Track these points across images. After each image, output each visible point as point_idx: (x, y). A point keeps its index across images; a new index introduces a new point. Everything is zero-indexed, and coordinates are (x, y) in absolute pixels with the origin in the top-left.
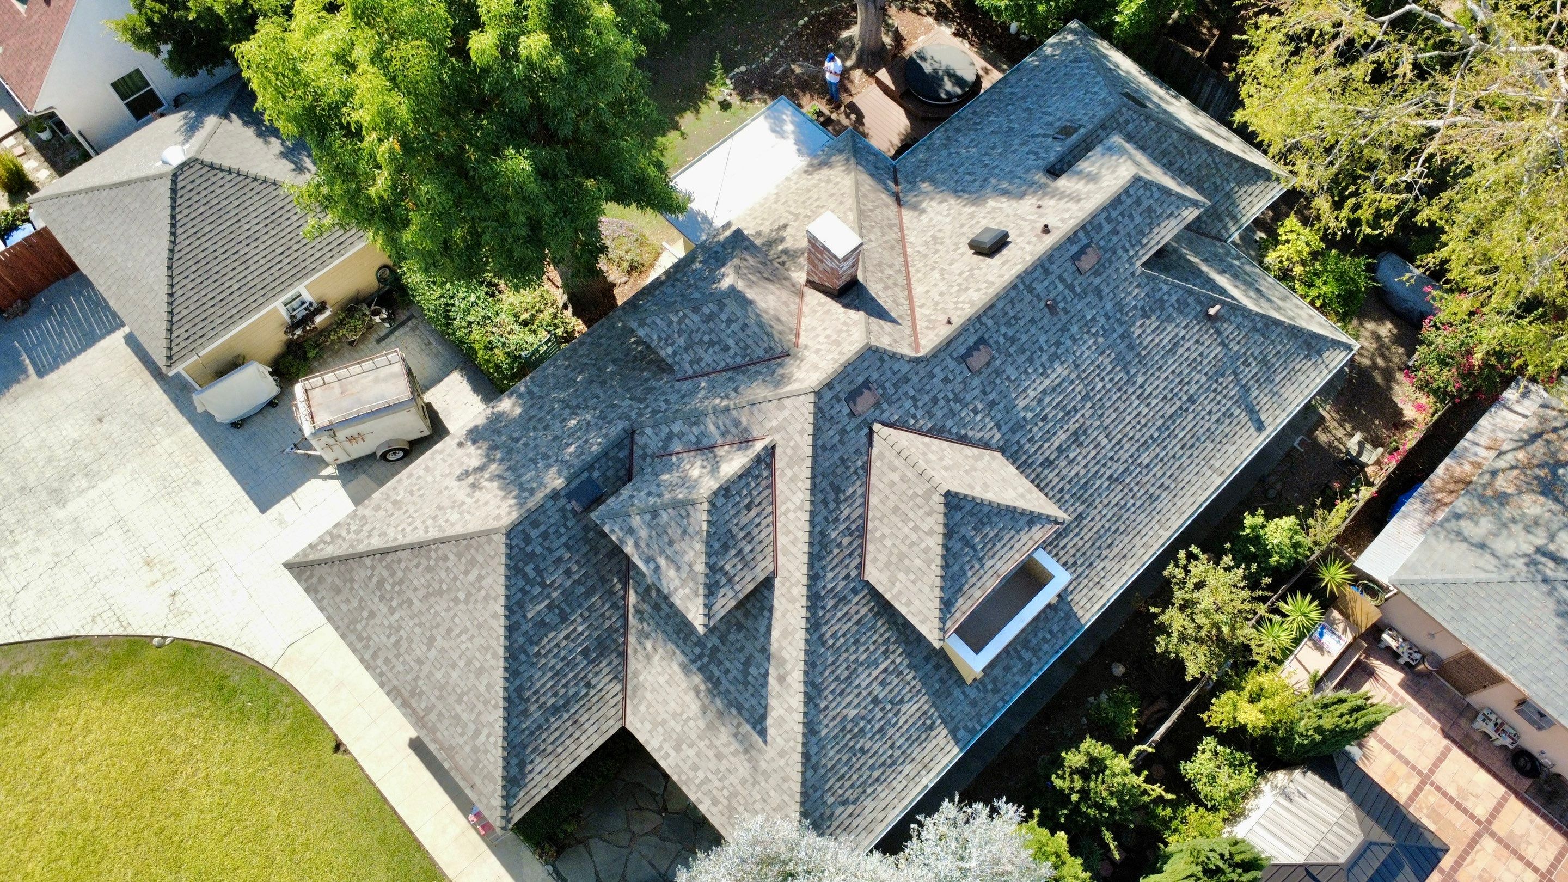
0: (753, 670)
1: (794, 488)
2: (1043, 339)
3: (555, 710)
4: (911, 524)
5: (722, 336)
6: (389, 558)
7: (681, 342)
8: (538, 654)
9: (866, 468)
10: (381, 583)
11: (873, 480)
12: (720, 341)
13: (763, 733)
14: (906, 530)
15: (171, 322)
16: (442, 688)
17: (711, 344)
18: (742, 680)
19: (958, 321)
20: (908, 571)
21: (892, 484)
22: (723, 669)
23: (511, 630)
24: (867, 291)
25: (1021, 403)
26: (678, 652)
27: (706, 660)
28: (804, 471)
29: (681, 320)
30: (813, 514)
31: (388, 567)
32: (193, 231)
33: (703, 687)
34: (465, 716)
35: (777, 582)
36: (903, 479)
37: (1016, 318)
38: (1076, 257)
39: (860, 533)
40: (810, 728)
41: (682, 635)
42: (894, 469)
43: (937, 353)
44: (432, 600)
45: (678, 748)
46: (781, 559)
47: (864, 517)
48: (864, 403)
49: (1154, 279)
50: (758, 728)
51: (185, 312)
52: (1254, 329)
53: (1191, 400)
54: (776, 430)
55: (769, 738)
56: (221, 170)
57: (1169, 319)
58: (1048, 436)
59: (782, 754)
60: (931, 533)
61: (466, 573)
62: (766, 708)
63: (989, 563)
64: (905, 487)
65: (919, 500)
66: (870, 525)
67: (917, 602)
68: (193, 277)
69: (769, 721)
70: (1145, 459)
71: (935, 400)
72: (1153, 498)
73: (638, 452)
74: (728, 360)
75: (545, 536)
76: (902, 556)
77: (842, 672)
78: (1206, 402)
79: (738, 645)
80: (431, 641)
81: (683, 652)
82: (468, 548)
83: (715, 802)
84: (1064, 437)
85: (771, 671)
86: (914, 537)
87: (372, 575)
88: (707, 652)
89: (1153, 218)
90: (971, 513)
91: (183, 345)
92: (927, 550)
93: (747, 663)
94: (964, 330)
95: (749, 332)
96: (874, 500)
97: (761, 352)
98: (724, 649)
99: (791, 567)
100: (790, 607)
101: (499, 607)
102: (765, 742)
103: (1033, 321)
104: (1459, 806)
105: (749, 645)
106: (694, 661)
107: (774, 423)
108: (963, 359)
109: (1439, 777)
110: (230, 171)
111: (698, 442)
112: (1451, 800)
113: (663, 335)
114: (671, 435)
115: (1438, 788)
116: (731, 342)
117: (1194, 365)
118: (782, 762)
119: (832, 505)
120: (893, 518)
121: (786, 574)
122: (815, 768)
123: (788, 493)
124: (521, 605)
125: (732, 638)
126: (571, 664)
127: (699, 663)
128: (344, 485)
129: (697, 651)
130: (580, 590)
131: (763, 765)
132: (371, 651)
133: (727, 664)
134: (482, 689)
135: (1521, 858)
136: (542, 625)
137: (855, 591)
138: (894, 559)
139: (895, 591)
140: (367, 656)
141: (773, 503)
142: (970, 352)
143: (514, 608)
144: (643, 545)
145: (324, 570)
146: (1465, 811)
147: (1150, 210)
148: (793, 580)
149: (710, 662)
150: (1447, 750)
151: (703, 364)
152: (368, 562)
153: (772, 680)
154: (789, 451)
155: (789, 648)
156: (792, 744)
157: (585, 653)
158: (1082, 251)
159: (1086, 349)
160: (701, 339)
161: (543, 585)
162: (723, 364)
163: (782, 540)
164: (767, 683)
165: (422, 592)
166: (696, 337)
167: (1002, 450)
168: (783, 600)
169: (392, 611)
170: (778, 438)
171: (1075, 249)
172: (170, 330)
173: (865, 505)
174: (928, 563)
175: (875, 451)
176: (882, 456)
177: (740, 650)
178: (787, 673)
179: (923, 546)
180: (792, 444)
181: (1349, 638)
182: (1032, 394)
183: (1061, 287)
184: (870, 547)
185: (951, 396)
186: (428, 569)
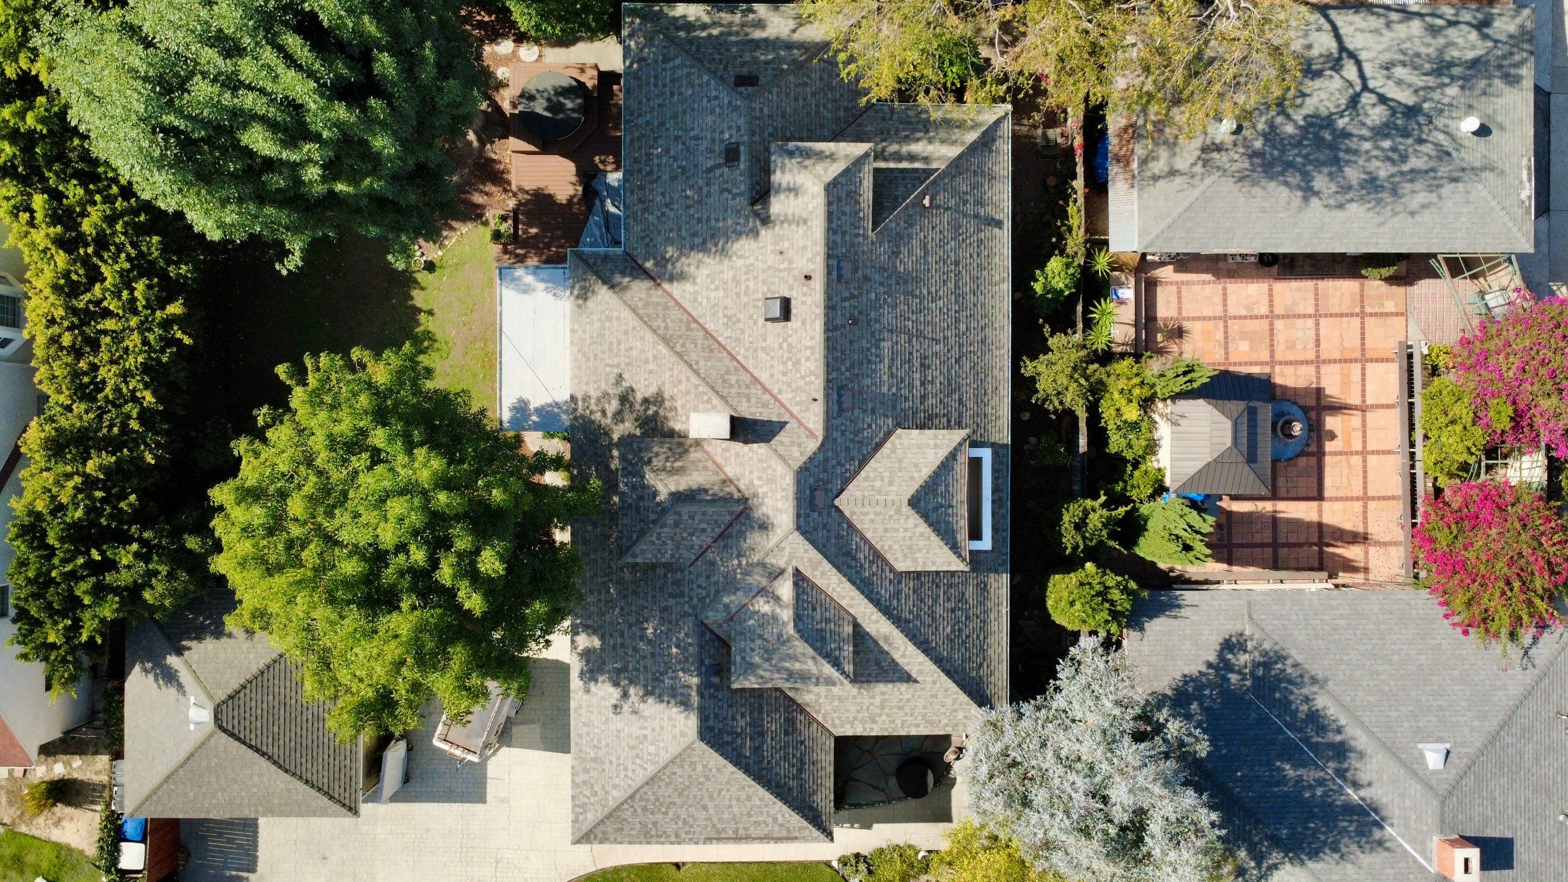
1: (828, 577)
2: (864, 344)
3: (800, 771)
4: (901, 530)
5: (695, 526)
6: (637, 797)
7: (670, 546)
8: (769, 762)
9: (851, 526)
10: (644, 809)
11: (859, 527)
12: (696, 530)
13: (916, 681)
14: (901, 534)
15: (326, 794)
16: (733, 819)
17: (691, 535)
19: (820, 395)
20: (920, 551)
21: (872, 521)
23: (747, 771)
24: (745, 419)
25: (885, 389)
28: (826, 565)
30: (850, 580)
31: (641, 799)
32: (270, 740)
34: (760, 819)
35: (860, 620)
36: (876, 514)
37: (843, 353)
38: (840, 277)
39: (877, 556)
40: (938, 661)
42: (867, 514)
43: (828, 428)
44: (686, 793)
45: (874, 722)
46: (852, 611)
47: (871, 547)
48: (820, 500)
49: (884, 228)
50: (909, 680)
51: (326, 780)
52: (954, 177)
53: (957, 263)
54: (791, 561)
55: (920, 681)
56: (238, 692)
57: (910, 237)
58: (911, 386)
59: (934, 683)
60: (916, 526)
61: (694, 770)
62: (906, 671)
63: (954, 503)
64: (881, 517)
65: (896, 517)
66: (878, 547)
67: (938, 560)
68: (304, 760)
69: (914, 675)
70: (963, 327)
71: (848, 449)
72: (983, 341)
73: (714, 627)
75: (716, 716)
76: (910, 547)
77: (928, 620)
78: (964, 254)
80: (705, 808)
82: (683, 760)
83: (917, 726)
84: (918, 376)
86: (909, 534)
87: (635, 811)
89: (853, 196)
90: (926, 494)
91: (347, 795)
92: (921, 535)
93: (878, 664)
94: (827, 396)
95: (710, 513)
96: (869, 535)
97: (729, 518)
99: (862, 609)
100: (878, 625)
101: (731, 768)
102: (921, 684)
103: (851, 342)
104: (1251, 317)
107: (785, 558)
108: (841, 410)
109: (1232, 311)
110: (244, 687)
111: (747, 595)
112: (1245, 317)
114: (726, 606)
115: (1235, 318)
116: (704, 526)
117: (942, 243)
118: (938, 685)
119: (853, 563)
120: (888, 535)
121: (860, 614)
122: (956, 672)
123: (827, 582)
124: (740, 756)
126: (786, 746)
130: (756, 714)
131: (928, 693)
134: (758, 803)
135: (1299, 316)
136: (757, 750)
137: (900, 582)
138: (906, 551)
139: (920, 564)
140: (673, 839)
141: (822, 591)
142: (839, 402)
143: (738, 761)
145: (601, 828)
146: (1256, 317)
147: (849, 194)
148: (868, 614)
150: (1225, 289)
151: (696, 548)
152: (626, 806)
153: (898, 659)
154: (808, 565)
156: (936, 674)
157: (786, 733)
158: (839, 269)
159: (888, 317)
160: (682, 537)
161: (739, 735)
162: (709, 539)
163: (844, 603)
164: (897, 662)
165: (676, 794)
166: (678, 538)
167: (899, 425)
168: (873, 627)
169: (666, 813)
170: (794, 563)
171: (835, 273)
172: (331, 798)
173: (866, 541)
174: (928, 538)
175: (847, 514)
176: (853, 513)
177: (868, 660)
178: (903, 651)
179: (917, 534)
180: (806, 560)
181: (1132, 281)
182: (885, 378)
183: (847, 304)
184: (888, 556)
185: (852, 436)
186: (668, 784)
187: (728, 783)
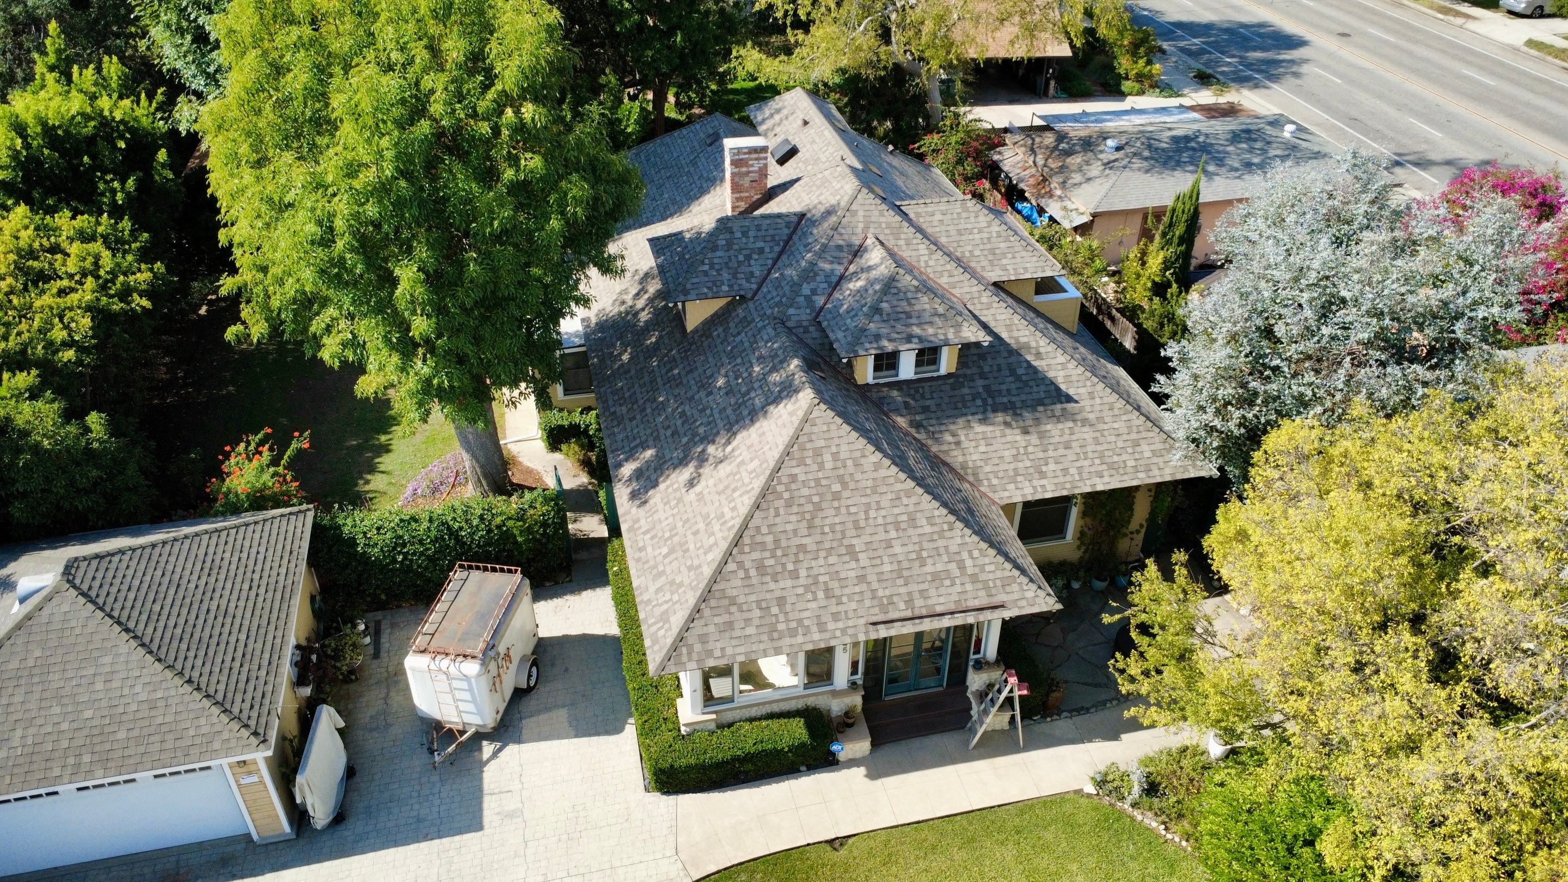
0: (1020, 371)
1: (915, 247)
3: (970, 512)
4: (976, 231)
5: (751, 246)
6: (746, 540)
7: (726, 275)
8: (922, 478)
10: (761, 568)
13: (1069, 399)
14: (977, 236)
15: (219, 703)
16: (899, 573)
17: (748, 257)
18: (1020, 385)
20: (1004, 255)
21: (941, 222)
22: (1004, 393)
23: (897, 465)
26: (970, 418)
27: (990, 401)
29: (712, 266)
31: (755, 546)
33: (1008, 419)
34: (939, 567)
35: (969, 305)
36: (943, 214)
41: (960, 405)
42: (933, 215)
43: (863, 167)
44: (817, 522)
45: (1043, 475)
46: (957, 293)
50: (1063, 399)
54: (866, 228)
55: (1075, 397)
56: (113, 555)
59: (1091, 396)
60: (989, 224)
61: (821, 466)
62: (1052, 383)
64: (949, 216)
65: (964, 215)
67: (1028, 265)
69: (1063, 387)
74: (770, 256)
76: (992, 252)
79: (995, 368)
80: (852, 553)
81: (973, 414)
82: (802, 448)
85: (1029, 358)
86: (985, 235)
87: (746, 571)
88: (985, 396)
93: (1013, 372)
95: (764, 227)
97: (786, 231)
98: (991, 381)
99: (967, 289)
100: (992, 311)
101: (873, 457)
102: (1076, 402)
105: (1001, 361)
106: (984, 412)
107: (861, 225)
110: (121, 552)
111: (829, 283)
113: (710, 284)
114: (808, 299)
116: (760, 244)
118: (1098, 401)
120: (963, 238)
121: (968, 296)
123: (914, 253)
125: (986, 369)
126: (938, 479)
127: (989, 408)
128: (519, 741)
129: (979, 402)
131: (1091, 416)
132: (814, 629)
133: (1004, 387)
134: (928, 529)
139: (1012, 272)
141: (913, 267)
142: (868, 167)
143: (880, 450)
144: (896, 336)
148: (976, 295)
149: (993, 398)
151: (757, 273)
152: (731, 566)
153: (1035, 363)
154: (887, 231)
155: (1021, 333)
156: (1088, 383)
157: (933, 469)
160: (739, 262)
162: (770, 262)
163: (943, 282)
164: (1035, 368)
166: (733, 264)
168: (985, 312)
169: (794, 575)
170: (872, 230)
172: (226, 711)
174: (1008, 240)
175: (912, 216)
178: (1037, 348)
179: (994, 235)
180: (884, 225)
186: (789, 505)
187: (874, 489)
